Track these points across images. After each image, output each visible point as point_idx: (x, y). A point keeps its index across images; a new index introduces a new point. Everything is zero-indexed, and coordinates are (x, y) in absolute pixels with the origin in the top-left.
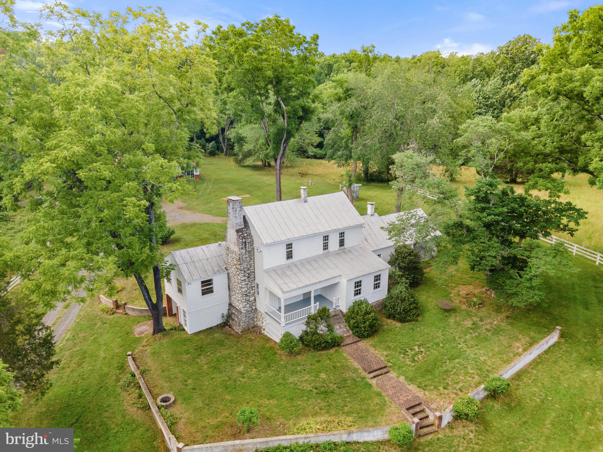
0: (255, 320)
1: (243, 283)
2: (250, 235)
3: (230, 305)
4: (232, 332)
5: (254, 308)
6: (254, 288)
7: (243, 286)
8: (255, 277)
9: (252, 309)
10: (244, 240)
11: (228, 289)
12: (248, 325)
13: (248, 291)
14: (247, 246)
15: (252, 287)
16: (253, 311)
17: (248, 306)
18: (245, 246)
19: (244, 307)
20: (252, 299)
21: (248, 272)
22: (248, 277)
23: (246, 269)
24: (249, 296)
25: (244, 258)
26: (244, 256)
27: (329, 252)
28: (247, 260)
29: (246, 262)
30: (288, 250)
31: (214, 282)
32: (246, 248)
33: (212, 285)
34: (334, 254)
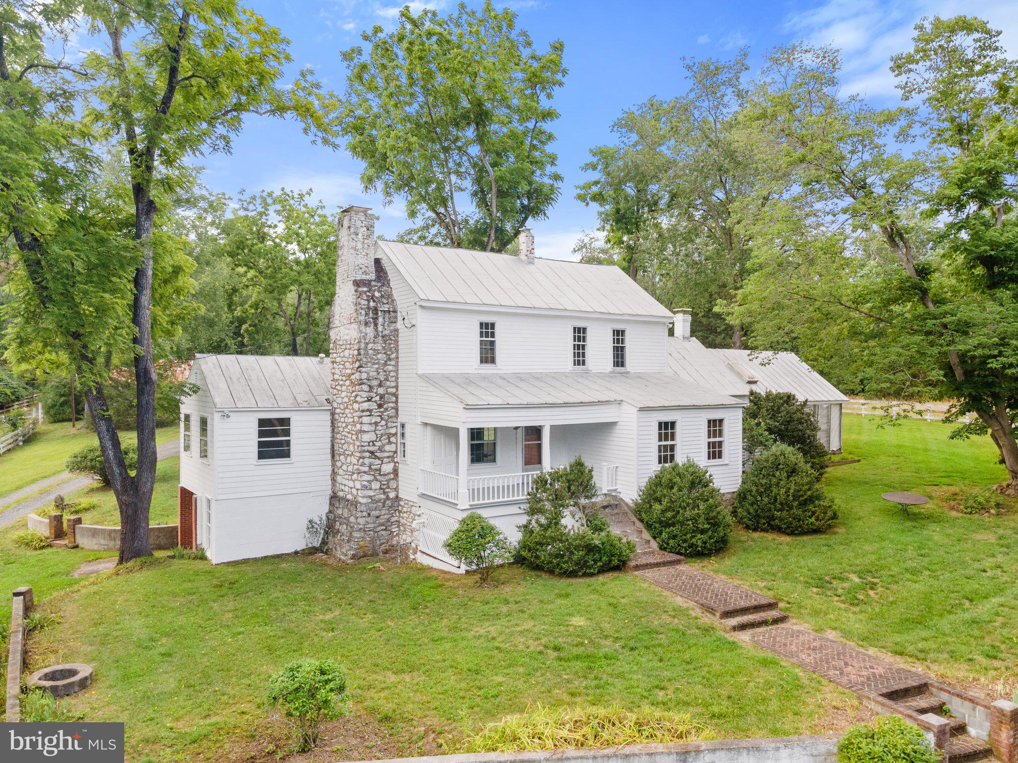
0: (395, 529)
1: (365, 420)
2: (389, 296)
3: (334, 497)
4: (330, 561)
5: (392, 495)
6: (393, 439)
7: (365, 428)
8: (397, 410)
9: (388, 498)
10: (372, 304)
11: (329, 457)
12: (372, 541)
13: (378, 444)
14: (381, 320)
15: (390, 436)
16: (388, 503)
17: (376, 485)
18: (375, 319)
19: (365, 488)
20: (387, 468)
21: (381, 391)
22: (380, 406)
23: (375, 383)
24: (379, 458)
25: (371, 352)
26: (370, 346)
27: (587, 372)
28: (378, 359)
29: (374, 364)
30: (484, 339)
31: (294, 427)
32: (376, 325)
33: (289, 435)
34: (601, 376)
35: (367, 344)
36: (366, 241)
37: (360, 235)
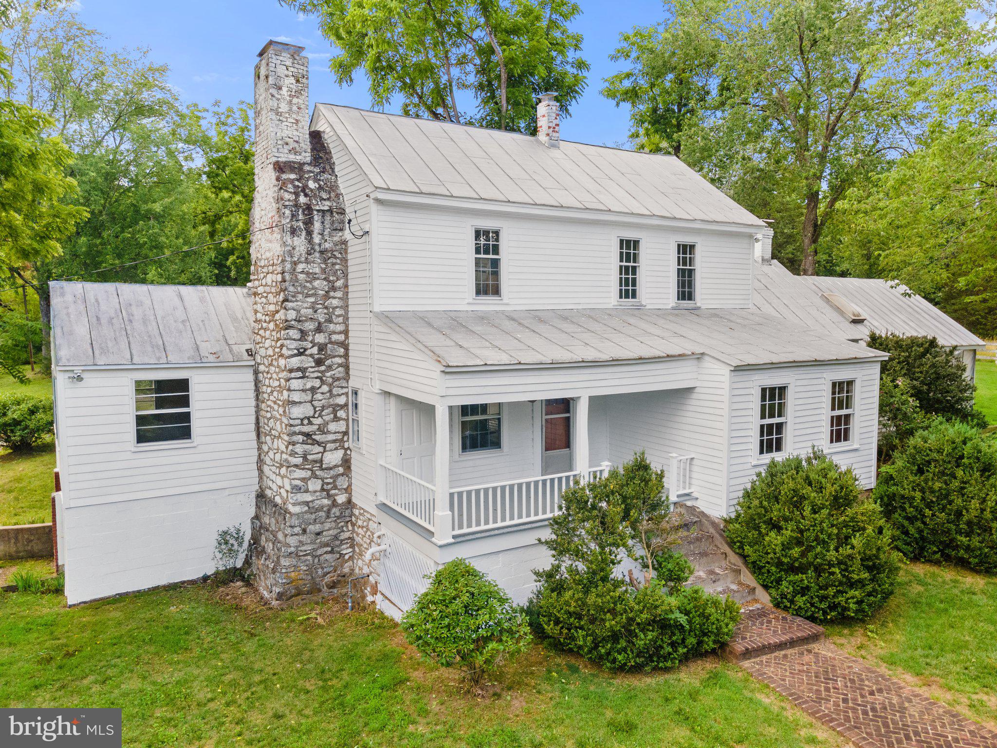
0: (346, 550)
1: (295, 384)
2: (332, 189)
3: (261, 496)
4: (247, 601)
5: (341, 499)
6: (341, 414)
7: (296, 397)
8: (347, 367)
9: (334, 504)
10: (302, 199)
11: (253, 435)
12: (311, 570)
13: (318, 421)
14: (317, 226)
15: (336, 408)
16: (335, 511)
17: (314, 485)
18: (309, 223)
19: (296, 489)
20: (333, 458)
21: (320, 338)
22: (319, 362)
23: (310, 326)
24: (319, 444)
25: (301, 277)
26: (300, 267)
27: (640, 307)
28: (314, 288)
29: (308, 296)
30: (482, 256)
31: (195, 393)
32: (309, 233)
33: (187, 405)
34: (661, 313)
35: (295, 263)
36: (295, 100)
37: (285, 89)
